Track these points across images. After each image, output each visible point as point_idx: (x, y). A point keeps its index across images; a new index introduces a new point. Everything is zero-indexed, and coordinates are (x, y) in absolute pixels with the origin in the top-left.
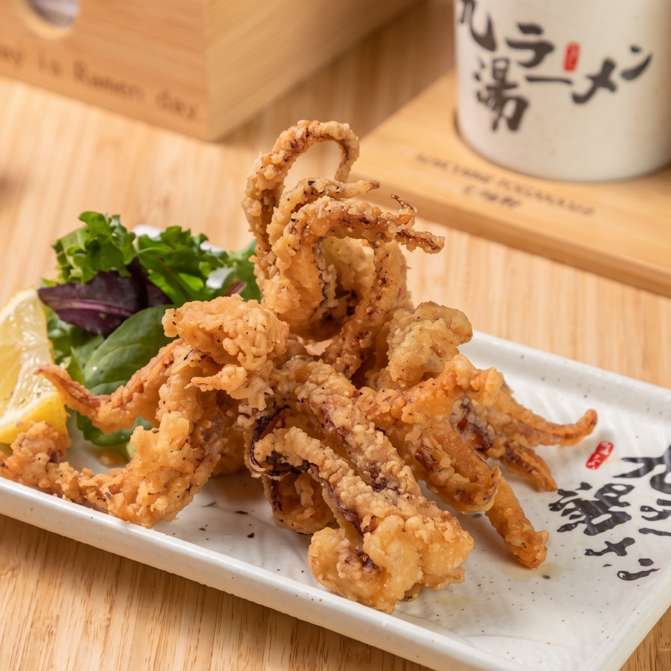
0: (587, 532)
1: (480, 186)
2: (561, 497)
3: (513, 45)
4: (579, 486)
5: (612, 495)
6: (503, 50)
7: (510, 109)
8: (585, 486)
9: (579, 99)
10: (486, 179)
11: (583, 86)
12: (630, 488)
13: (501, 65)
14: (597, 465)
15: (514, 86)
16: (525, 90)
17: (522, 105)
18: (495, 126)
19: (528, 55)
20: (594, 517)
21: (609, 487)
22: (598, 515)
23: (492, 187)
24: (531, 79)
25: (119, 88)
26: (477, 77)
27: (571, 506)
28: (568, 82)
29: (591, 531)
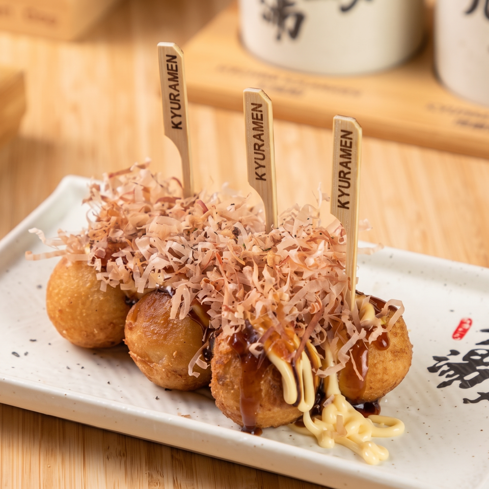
7: (290, 23)
15: (293, 4)
16: (302, 6)
17: (300, 19)
18: (279, 37)
20: (466, 375)
22: (468, 373)
29: (465, 385)
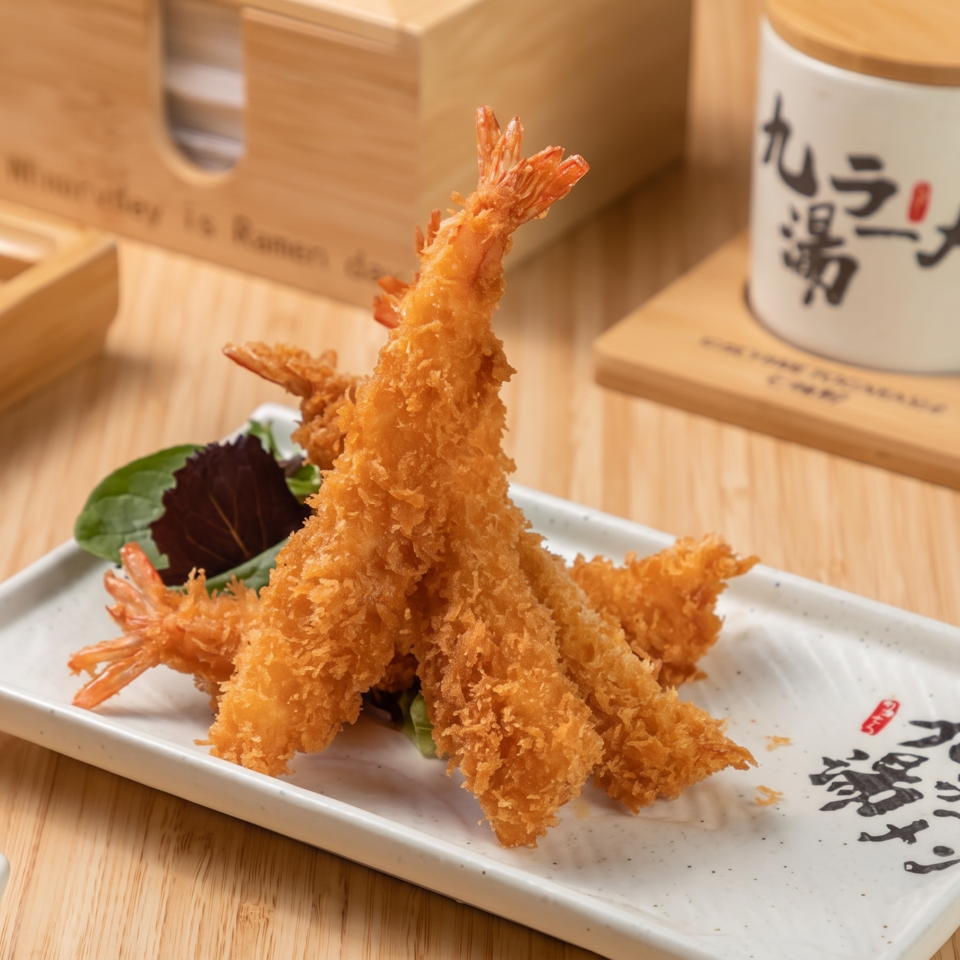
0: (861, 812)
1: (788, 376)
2: (827, 767)
3: (841, 186)
4: (852, 755)
5: (896, 767)
6: (826, 193)
7: (831, 274)
8: (860, 755)
9: (927, 261)
10: (796, 368)
11: (931, 242)
12: (922, 759)
13: (822, 214)
14: (877, 729)
15: (838, 242)
16: (853, 247)
17: (848, 267)
18: (808, 298)
19: (860, 199)
20: (873, 794)
21: (891, 758)
22: (876, 791)
23: (805, 378)
24: (862, 232)
25: (294, 252)
26: (787, 233)
27: (842, 778)
28: (913, 236)
29: (867, 811)
